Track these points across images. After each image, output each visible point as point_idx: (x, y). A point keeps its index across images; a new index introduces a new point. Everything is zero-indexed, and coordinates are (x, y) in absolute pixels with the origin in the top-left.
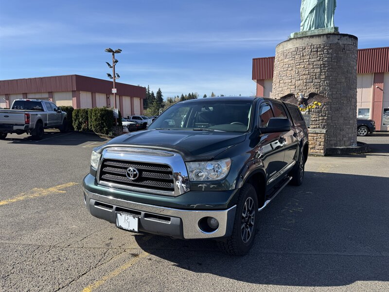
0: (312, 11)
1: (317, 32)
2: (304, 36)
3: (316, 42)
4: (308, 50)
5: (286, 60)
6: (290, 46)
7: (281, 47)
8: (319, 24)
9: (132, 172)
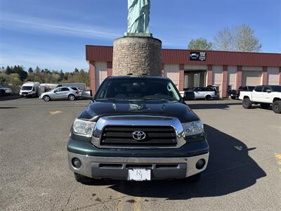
0: (136, 21)
1: (140, 35)
2: (133, 36)
3: (142, 41)
4: (137, 46)
5: (123, 51)
6: (125, 41)
7: (119, 41)
8: (140, 29)
9: (139, 135)
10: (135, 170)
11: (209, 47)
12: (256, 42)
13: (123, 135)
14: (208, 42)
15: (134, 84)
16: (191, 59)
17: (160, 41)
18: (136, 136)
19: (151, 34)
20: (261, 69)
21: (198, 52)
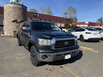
9: (67, 43)
10: (67, 55)
11: (37, 12)
12: (52, 13)
13: (61, 44)
14: (37, 10)
15: (44, 25)
16: (34, 16)
17: (27, 7)
18: (66, 44)
19: (23, 4)
20: (55, 22)
21: (37, 14)
